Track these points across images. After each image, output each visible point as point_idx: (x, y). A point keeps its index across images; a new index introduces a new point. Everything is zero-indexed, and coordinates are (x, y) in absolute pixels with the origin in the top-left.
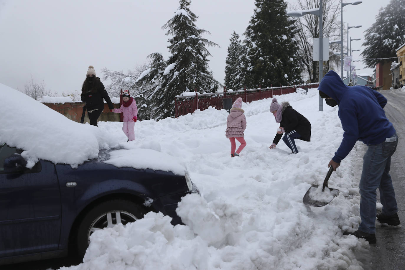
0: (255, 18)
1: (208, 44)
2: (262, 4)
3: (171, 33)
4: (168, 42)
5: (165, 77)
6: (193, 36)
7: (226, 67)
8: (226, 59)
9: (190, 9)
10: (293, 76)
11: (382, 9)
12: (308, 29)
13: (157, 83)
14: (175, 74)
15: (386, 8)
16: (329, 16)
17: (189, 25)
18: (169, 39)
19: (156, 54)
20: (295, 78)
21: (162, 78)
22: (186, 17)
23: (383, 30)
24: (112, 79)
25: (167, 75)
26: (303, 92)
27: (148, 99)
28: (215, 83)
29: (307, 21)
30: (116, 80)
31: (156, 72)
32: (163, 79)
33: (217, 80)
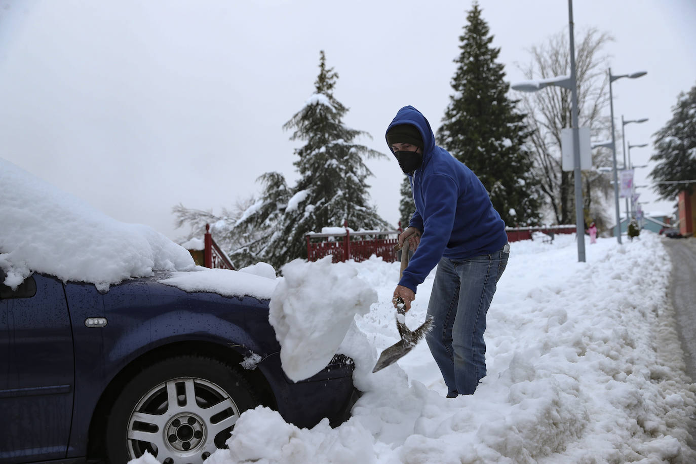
0: (453, 110)
1: (367, 154)
2: (464, 85)
3: (300, 136)
4: (295, 153)
5: (288, 215)
6: (340, 141)
7: (402, 201)
8: (400, 187)
9: (334, 96)
10: (525, 211)
11: (682, 95)
12: (549, 130)
13: (275, 226)
14: (308, 210)
15: (690, 94)
16: (586, 107)
17: (332, 121)
18: (296, 150)
19: (272, 175)
20: (529, 216)
21: (283, 217)
22: (327, 108)
23: (686, 132)
24: (193, 225)
25: (292, 212)
26: (545, 239)
27: (258, 255)
28: (382, 224)
29: (547, 117)
30: (200, 226)
31: (273, 206)
32: (285, 220)
33: (384, 219)
